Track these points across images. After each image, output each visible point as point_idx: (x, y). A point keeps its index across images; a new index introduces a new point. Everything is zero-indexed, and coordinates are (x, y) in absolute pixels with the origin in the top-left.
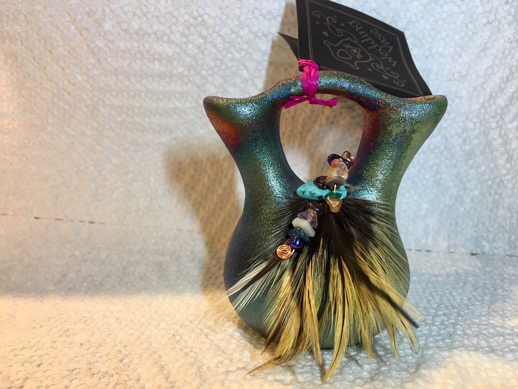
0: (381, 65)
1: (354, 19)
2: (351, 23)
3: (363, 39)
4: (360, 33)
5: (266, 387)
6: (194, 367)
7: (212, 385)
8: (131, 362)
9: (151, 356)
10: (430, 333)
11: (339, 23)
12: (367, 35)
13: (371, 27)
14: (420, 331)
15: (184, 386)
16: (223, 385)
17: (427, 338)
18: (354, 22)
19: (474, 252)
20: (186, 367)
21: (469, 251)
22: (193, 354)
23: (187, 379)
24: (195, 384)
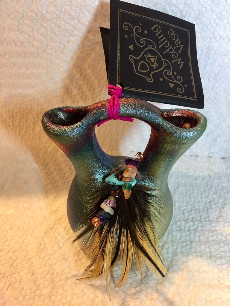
0: (171, 71)
1: (156, 23)
2: (152, 28)
3: (162, 43)
4: (160, 38)
5: (86, 290)
6: (49, 274)
7: (58, 289)
8: (17, 266)
9: (27, 262)
10: (181, 239)
11: (143, 31)
12: (165, 38)
13: (169, 28)
14: (176, 236)
15: (43, 288)
16: (63, 289)
17: (178, 244)
18: (155, 26)
19: (224, 157)
20: (45, 273)
21: (220, 156)
22: (49, 262)
23: (45, 283)
24: (50, 288)
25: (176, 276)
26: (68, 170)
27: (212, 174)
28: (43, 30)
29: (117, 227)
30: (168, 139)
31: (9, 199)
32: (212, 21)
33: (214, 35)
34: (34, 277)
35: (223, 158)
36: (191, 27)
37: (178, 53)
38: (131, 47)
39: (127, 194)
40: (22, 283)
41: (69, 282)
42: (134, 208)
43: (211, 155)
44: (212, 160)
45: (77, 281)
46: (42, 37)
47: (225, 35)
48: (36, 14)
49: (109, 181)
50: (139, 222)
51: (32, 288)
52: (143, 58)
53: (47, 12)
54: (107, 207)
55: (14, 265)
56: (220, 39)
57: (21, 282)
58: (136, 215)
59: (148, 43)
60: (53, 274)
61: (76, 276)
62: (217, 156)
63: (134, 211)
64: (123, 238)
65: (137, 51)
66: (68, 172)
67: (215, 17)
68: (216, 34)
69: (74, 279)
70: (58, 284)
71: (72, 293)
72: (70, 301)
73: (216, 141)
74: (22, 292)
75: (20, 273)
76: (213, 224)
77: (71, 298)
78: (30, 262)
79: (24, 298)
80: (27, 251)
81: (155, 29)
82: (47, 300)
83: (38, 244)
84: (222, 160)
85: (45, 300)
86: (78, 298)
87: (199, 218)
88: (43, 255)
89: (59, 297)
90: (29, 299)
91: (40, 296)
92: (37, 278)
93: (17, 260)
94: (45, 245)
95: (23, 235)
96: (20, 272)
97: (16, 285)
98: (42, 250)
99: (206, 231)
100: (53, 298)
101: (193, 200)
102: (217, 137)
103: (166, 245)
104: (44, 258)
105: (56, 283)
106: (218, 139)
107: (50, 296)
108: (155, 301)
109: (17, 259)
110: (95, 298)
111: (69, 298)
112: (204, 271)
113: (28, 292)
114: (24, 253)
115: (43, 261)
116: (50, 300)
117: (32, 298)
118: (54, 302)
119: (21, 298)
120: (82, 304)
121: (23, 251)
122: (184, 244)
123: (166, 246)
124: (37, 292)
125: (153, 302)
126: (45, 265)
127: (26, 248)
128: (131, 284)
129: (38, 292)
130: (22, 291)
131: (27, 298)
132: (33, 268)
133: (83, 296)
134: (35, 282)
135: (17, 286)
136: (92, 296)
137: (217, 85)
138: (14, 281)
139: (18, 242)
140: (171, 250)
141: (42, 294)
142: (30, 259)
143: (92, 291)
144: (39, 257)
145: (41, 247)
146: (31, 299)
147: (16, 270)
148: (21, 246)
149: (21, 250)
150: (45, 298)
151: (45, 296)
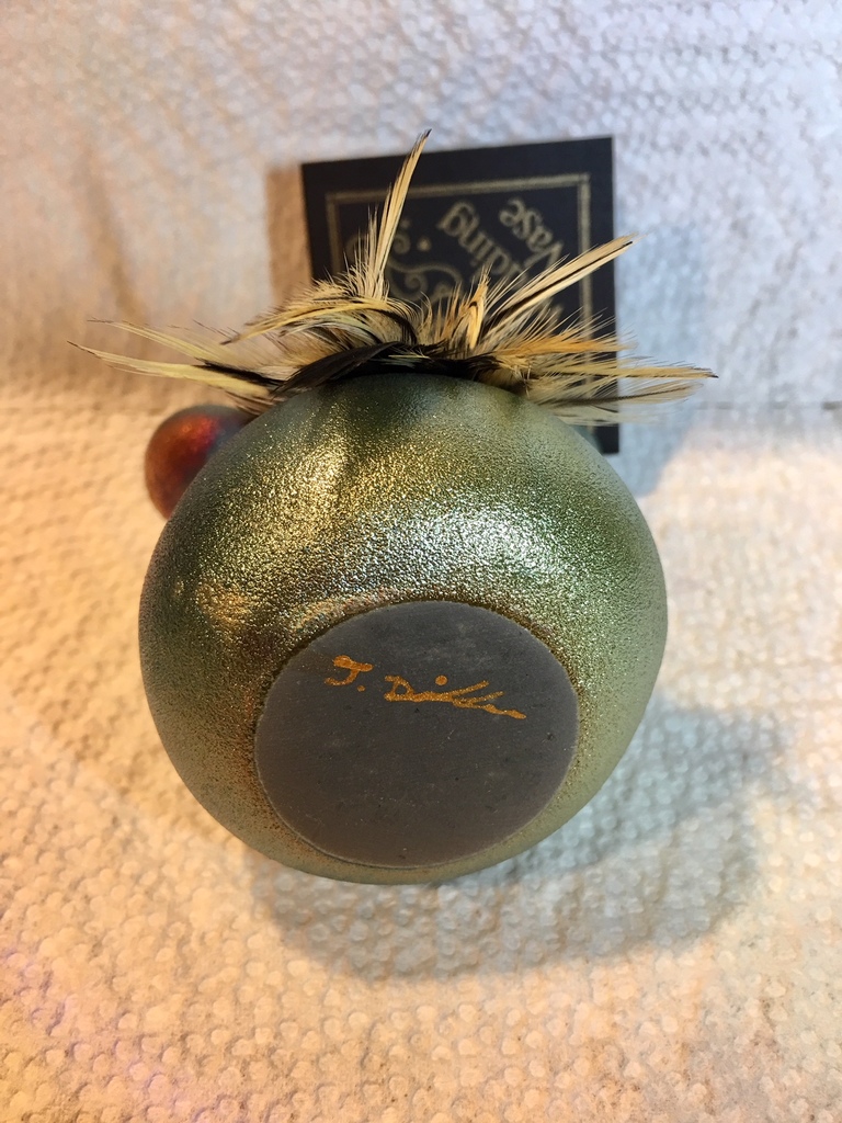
5: (334, 998)
6: (169, 942)
7: (213, 1002)
8: (23, 919)
9: (66, 900)
14: (680, 735)
15: (149, 1006)
16: (237, 1002)
17: (692, 767)
19: (832, 399)
20: (150, 940)
21: (819, 398)
22: (163, 891)
23: (156, 982)
24: (176, 1001)
34: (104, 959)
35: (828, 406)
41: (257, 969)
43: (780, 398)
44: (788, 419)
51: (98, 1009)
55: (8, 917)
60: (182, 942)
62: (804, 398)
70: (212, 982)
71: (274, 1014)
72: (272, 1050)
74: (56, 1032)
75: (37, 949)
77: (275, 1037)
78: (77, 900)
79: (69, 1053)
80: (61, 854)
82: (171, 1056)
83: (106, 822)
84: (829, 415)
85: (161, 1056)
86: (304, 1034)
88: (129, 866)
89: (219, 1038)
90: (93, 1058)
91: (138, 1041)
92: (114, 966)
93: (19, 895)
94: (134, 822)
95: (34, 785)
96: (40, 942)
97: (29, 1000)
98: (126, 843)
100: (197, 1043)
101: (729, 581)
102: (794, 318)
103: (643, 774)
104: (136, 879)
105: (203, 978)
106: (801, 326)
107: (183, 1038)
108: (624, 1013)
109: (17, 888)
110: (373, 1026)
111: (263, 1038)
113: (85, 1026)
114: (49, 861)
115: (137, 888)
116: (185, 1051)
117: (103, 1053)
118: (200, 1061)
119: (56, 1057)
120: (325, 1054)
121: (41, 852)
123: (644, 779)
124: (122, 1024)
125: (618, 1018)
126: (144, 906)
127: (55, 840)
128: (519, 952)
129: (129, 1023)
130: (57, 1022)
131: (83, 1051)
132: (93, 924)
133: (323, 1021)
134: (109, 981)
135: (33, 1008)
136: (361, 1020)
138: (16, 983)
141: (146, 1030)
142: (74, 886)
143: (357, 997)
144: (117, 874)
145: (119, 834)
146: (101, 1057)
147: (19, 937)
148: (31, 831)
149: (31, 850)
150: (163, 1049)
151: (162, 1039)
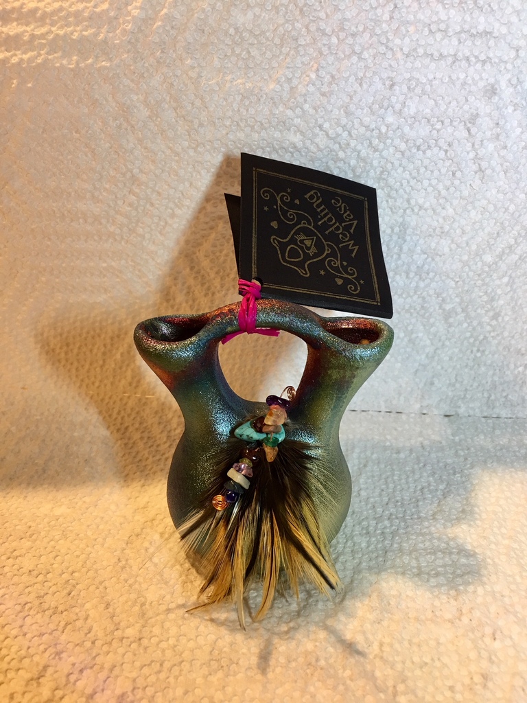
0: (337, 260)
1: (313, 188)
2: (307, 196)
3: (322, 218)
4: (319, 210)
5: (202, 628)
6: (137, 604)
7: (153, 627)
8: (79, 595)
9: (97, 588)
10: (368, 547)
11: (292, 200)
12: (327, 211)
13: (334, 195)
14: (360, 544)
15: (127, 627)
16: (163, 627)
17: (363, 555)
18: (312, 193)
19: (448, 414)
20: (130, 603)
21: (442, 413)
22: (137, 586)
23: (131, 619)
24: (138, 626)
25: (358, 604)
26: (165, 439)
27: (426, 443)
28: (133, 198)
29: (255, 508)
30: (333, 361)
31: (57, 491)
32: (405, 182)
33: (409, 204)
34: (111, 610)
35: (446, 416)
36: (370, 193)
37: (350, 233)
38: (274, 224)
39: (270, 454)
40: (89, 621)
41: (172, 616)
42: (282, 478)
43: (425, 412)
44: (428, 420)
45: (187, 615)
46: (129, 209)
47: (427, 205)
48: (124, 175)
49: (240, 433)
50: (291, 499)
51: (106, 627)
52: (293, 241)
53: (141, 171)
54: (237, 476)
55: (73, 593)
56: (419, 210)
57: (86, 619)
58: (285, 487)
59: (301, 218)
60: (143, 604)
61: (183, 606)
62: (436, 412)
63: (283, 483)
64: (266, 527)
65: (283, 231)
66: (165, 443)
67: (408, 177)
68: (413, 202)
69: (182, 611)
70: (153, 620)
71: (177, 632)
72: (175, 646)
73: (432, 384)
74: (89, 635)
75: (84, 606)
76: (426, 524)
77: (177, 641)
78: (101, 588)
79: (93, 643)
80: (96, 571)
81: (312, 197)
82: (134, 646)
83: (116, 560)
84: (446, 419)
85: (130, 645)
86: (189, 641)
87: (401, 515)
88: (124, 576)
89: (154, 640)
90: (103, 645)
91: (122, 639)
92: (114, 613)
93: (78, 587)
94: (127, 560)
95: (88, 546)
96: (85, 604)
97: (79, 624)
98: (123, 568)
99: (412, 535)
100: (145, 642)
101: (391, 486)
102: (433, 377)
103: (342, 557)
104: (126, 581)
105: (150, 618)
106: (436, 381)
107: (140, 639)
108: (321, 642)
109: (77, 584)
110: (217, 640)
111: (171, 642)
112: (407, 596)
113: (101, 634)
114: (91, 574)
115: (126, 584)
116: (140, 645)
117: (107, 643)
118: (146, 648)
119: (88, 644)
120: (196, 649)
121: (89, 570)
122: (375, 554)
123: (342, 559)
124: (116, 633)
125: (317, 644)
126: (128, 590)
127: (94, 567)
128: (281, 617)
129: (118, 634)
130: (89, 632)
131: (98, 643)
132: (107, 597)
133: (197, 637)
134: (112, 617)
135: (80, 626)
136: (212, 637)
137: (422, 284)
138: (75, 618)
139: (78, 556)
140: (349, 565)
141: (125, 636)
142: (101, 583)
143: (211, 629)
144: (118, 579)
145: (120, 564)
146: (106, 645)
147: (77, 602)
148: (85, 562)
149: (84, 570)
150: (131, 643)
151: (132, 639)
